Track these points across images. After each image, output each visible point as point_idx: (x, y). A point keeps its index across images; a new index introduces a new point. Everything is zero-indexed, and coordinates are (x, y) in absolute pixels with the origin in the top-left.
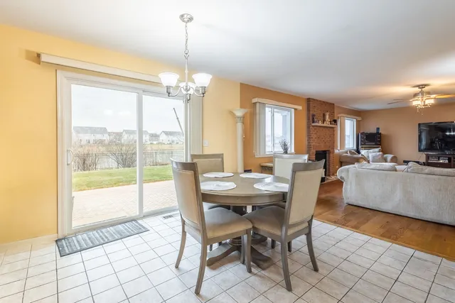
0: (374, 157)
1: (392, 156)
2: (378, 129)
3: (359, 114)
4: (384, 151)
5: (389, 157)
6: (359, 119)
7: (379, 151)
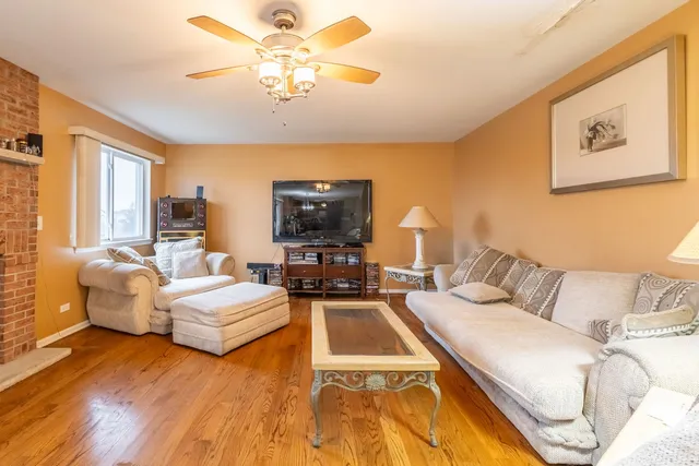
0: (182, 264)
1: (225, 255)
2: (200, 189)
3: (162, 151)
4: (210, 246)
5: (217, 258)
6: (160, 161)
7: (198, 246)
